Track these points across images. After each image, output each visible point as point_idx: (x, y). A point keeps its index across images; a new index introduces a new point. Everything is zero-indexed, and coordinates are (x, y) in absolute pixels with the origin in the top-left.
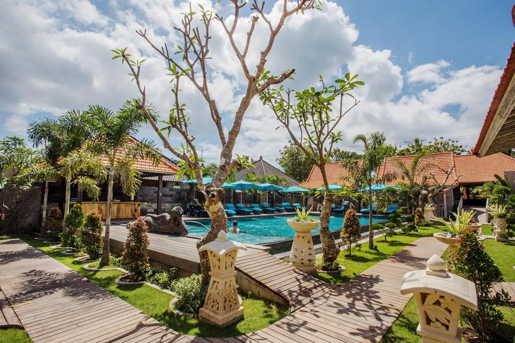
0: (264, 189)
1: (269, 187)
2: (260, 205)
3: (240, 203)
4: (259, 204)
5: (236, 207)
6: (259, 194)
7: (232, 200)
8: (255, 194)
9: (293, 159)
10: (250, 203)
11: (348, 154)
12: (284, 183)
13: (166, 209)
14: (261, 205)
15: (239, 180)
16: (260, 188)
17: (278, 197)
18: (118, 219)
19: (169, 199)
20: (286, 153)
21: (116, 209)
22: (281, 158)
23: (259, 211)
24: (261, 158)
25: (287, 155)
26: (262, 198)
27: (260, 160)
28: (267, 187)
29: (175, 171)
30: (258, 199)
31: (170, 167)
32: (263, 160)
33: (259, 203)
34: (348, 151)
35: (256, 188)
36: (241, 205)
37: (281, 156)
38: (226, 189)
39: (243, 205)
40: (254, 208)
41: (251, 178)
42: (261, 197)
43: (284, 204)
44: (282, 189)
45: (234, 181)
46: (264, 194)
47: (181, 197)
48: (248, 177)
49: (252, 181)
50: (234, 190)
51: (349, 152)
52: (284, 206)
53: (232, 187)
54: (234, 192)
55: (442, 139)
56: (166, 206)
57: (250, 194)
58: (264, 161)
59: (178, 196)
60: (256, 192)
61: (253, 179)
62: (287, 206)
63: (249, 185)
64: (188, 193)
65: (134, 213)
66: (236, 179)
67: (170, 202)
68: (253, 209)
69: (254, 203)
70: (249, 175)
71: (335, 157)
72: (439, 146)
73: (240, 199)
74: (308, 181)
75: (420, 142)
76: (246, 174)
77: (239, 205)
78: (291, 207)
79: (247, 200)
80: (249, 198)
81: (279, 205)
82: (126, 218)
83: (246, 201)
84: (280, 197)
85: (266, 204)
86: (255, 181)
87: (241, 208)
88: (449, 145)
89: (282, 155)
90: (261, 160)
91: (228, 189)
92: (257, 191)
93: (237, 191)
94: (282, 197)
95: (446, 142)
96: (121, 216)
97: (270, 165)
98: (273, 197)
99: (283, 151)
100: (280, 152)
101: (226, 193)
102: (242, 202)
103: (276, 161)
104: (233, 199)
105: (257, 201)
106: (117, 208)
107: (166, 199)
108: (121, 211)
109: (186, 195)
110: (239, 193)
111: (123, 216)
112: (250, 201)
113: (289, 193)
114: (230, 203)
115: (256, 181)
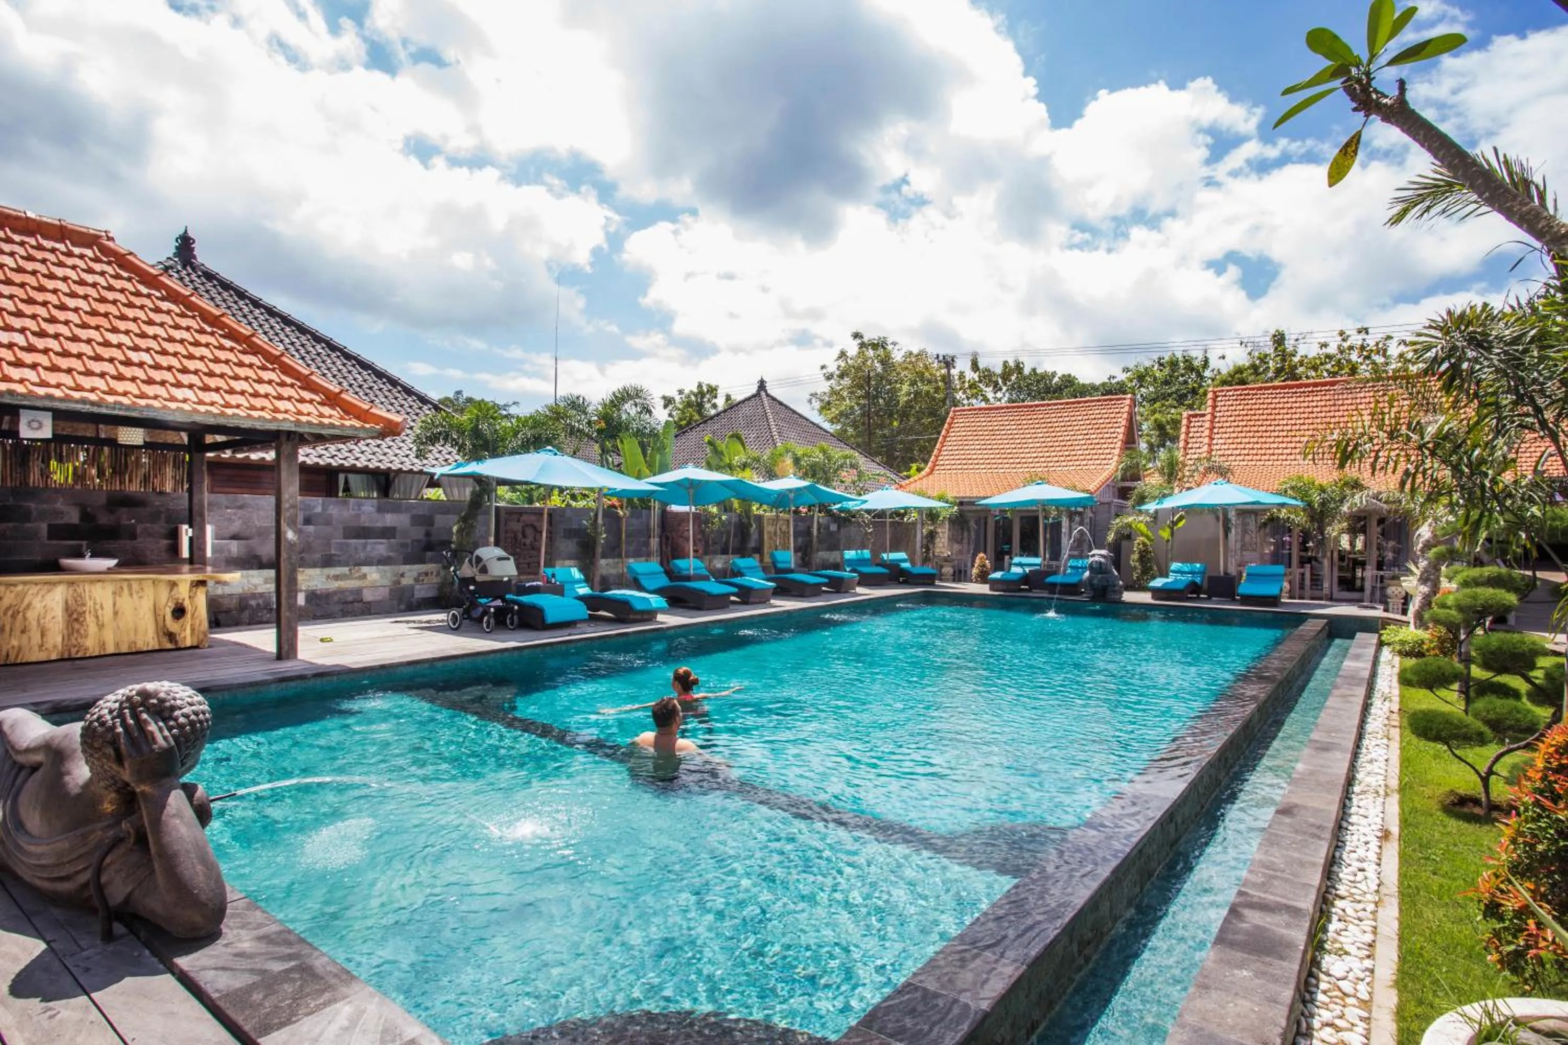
0: (781, 500)
1: (798, 491)
2: (761, 561)
3: (684, 556)
4: (757, 556)
5: (669, 573)
6: (759, 518)
7: (654, 542)
8: (745, 520)
9: (867, 396)
10: (725, 552)
11: (1051, 380)
12: (848, 475)
13: (365, 592)
14: (767, 559)
15: (682, 464)
16: (763, 497)
17: (828, 527)
18: (70, 659)
19: (380, 547)
20: (841, 376)
21: (58, 612)
22: (827, 390)
23: (764, 590)
24: (762, 385)
25: (847, 381)
26: (769, 532)
27: (757, 395)
28: (790, 490)
29: (358, 418)
30: (754, 536)
31: (332, 400)
32: (768, 395)
33: (759, 550)
34: (1050, 370)
35: (747, 495)
36: (689, 564)
37: (824, 387)
38: (630, 501)
39: (699, 563)
40: (740, 574)
41: (729, 454)
42: (768, 528)
43: (850, 554)
44: (842, 499)
45: (664, 469)
46: (777, 516)
47: (434, 538)
48: (717, 452)
49: (730, 468)
50: (664, 505)
51: (1054, 374)
52: (850, 563)
53: (654, 492)
54: (664, 514)
55: (1363, 336)
56: (364, 576)
57: (724, 518)
58: (774, 399)
59: (418, 533)
60: (748, 512)
61: (736, 460)
62: (862, 561)
63: (723, 484)
64: (464, 520)
65: (173, 626)
66: (669, 459)
67: (383, 561)
68: (738, 580)
69: (742, 551)
70: (722, 446)
71: (1004, 388)
72: (1354, 357)
73: (688, 539)
74: (932, 470)
75: (1289, 345)
76: (710, 443)
77: (681, 563)
78: (877, 565)
79: (715, 543)
80: (722, 533)
81: (833, 556)
82: (124, 649)
83: (706, 548)
84: (833, 527)
85: (787, 557)
86: (744, 466)
87: (688, 578)
88: (1388, 353)
89: (829, 383)
90: (763, 393)
91: (641, 500)
92: (750, 506)
93: (675, 508)
94: (839, 528)
95: (1380, 346)
96: (91, 645)
97: (794, 412)
98: (809, 528)
99: (832, 368)
100: (824, 371)
101: (632, 516)
102: (695, 551)
103: (810, 401)
104: (657, 540)
105: (752, 544)
106: (67, 609)
107: (365, 546)
108: (90, 620)
109: (455, 529)
110: (683, 517)
111: (103, 645)
112: (727, 544)
113: (868, 512)
114: (648, 555)
115: (748, 470)
